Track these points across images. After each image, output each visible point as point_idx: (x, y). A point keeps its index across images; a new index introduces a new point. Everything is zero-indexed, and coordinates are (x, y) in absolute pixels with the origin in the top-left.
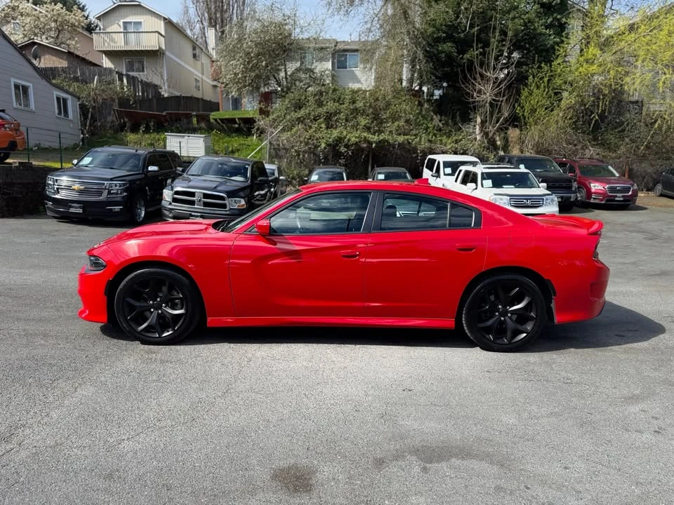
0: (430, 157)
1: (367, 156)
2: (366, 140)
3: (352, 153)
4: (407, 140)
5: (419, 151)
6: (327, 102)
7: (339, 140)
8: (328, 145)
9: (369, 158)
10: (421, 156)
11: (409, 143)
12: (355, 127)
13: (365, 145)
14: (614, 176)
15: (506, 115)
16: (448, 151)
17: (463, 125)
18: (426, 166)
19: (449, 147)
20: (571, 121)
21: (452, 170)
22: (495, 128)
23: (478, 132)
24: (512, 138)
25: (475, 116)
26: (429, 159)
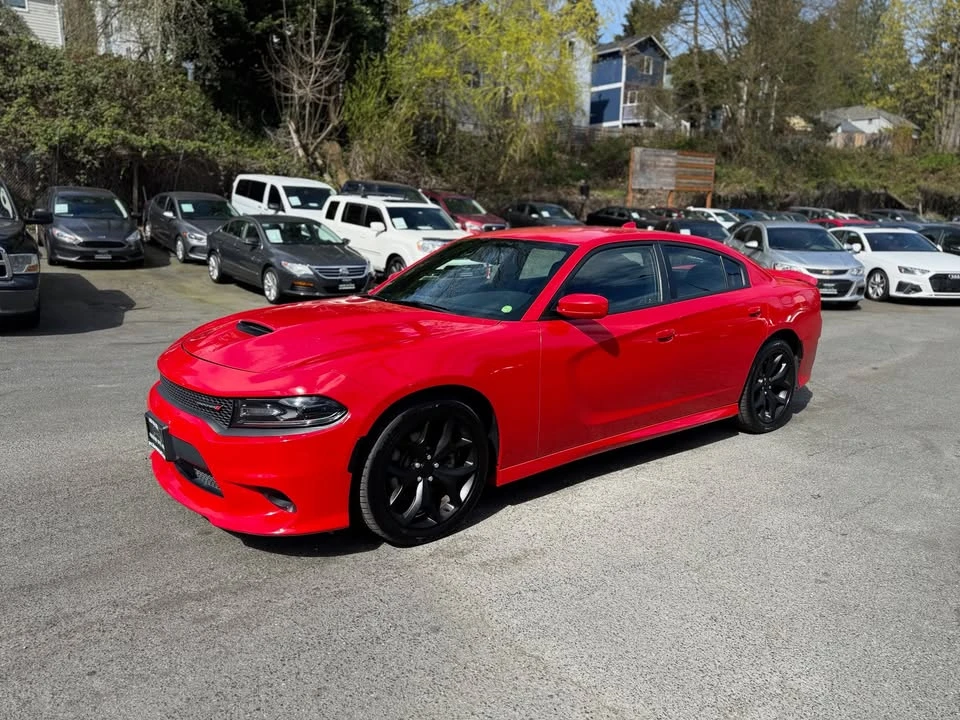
0: (241, 177)
1: (129, 170)
2: (125, 143)
3: (101, 164)
4: (199, 147)
5: (221, 168)
6: (23, 67)
7: (72, 140)
8: (52, 148)
9: (132, 175)
10: (225, 176)
11: (203, 153)
12: (97, 119)
13: (124, 152)
14: (480, 212)
15: (336, 122)
16: (265, 169)
17: (272, 131)
18: (238, 192)
19: (266, 163)
20: (411, 139)
21: (301, 200)
22: (319, 140)
23: (297, 144)
24: (332, 155)
25: (283, 119)
26: (241, 181)
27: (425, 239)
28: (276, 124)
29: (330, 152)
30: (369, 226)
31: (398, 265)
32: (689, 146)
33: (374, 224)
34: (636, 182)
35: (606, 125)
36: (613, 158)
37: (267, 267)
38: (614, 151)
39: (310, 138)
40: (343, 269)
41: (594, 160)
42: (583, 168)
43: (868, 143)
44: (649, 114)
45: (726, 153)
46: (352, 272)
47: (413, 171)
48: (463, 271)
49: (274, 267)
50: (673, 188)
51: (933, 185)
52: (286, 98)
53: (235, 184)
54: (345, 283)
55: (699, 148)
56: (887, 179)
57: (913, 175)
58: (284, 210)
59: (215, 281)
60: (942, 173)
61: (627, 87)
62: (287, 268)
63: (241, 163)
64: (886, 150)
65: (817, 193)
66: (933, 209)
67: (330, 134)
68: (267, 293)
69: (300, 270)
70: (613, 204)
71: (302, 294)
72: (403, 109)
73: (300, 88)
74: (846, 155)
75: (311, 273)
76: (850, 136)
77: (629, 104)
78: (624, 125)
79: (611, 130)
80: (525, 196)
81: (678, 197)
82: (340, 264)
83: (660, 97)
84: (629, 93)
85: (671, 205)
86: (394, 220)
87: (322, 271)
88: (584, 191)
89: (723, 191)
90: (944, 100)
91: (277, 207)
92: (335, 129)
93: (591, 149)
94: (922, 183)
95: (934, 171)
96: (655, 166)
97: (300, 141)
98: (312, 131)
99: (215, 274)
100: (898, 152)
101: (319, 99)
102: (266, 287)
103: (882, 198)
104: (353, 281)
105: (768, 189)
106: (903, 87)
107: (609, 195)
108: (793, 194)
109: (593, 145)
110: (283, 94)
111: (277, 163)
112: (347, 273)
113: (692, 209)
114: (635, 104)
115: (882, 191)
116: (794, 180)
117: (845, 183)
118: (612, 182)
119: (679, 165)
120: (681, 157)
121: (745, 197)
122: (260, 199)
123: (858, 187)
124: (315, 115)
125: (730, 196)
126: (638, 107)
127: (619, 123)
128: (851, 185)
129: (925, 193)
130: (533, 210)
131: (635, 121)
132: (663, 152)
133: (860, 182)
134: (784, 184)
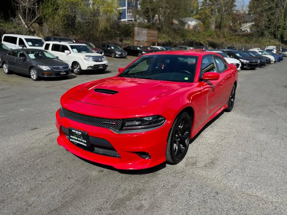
0: (5, 35)
14: (94, 47)
15: (39, 16)
16: (14, 33)
17: (13, 18)
18: (4, 40)
19: (13, 30)
20: (66, 22)
21: (32, 43)
22: (32, 22)
23: (24, 23)
24: (36, 28)
25: (17, 14)
26: (5, 37)
27: (86, 56)
28: (14, 16)
29: (35, 26)
30: (64, 52)
31: (76, 65)
32: (148, 27)
33: (66, 51)
34: (137, 38)
35: (122, 20)
36: (127, 31)
37: (32, 67)
38: (127, 28)
39: (29, 21)
40: (61, 67)
41: (121, 31)
42: (118, 33)
43: (193, 28)
44: (135, 18)
45: (159, 29)
46: (64, 68)
47: (66, 33)
48: (100, 66)
49: (35, 67)
50: (146, 40)
51: (210, 39)
52: (17, 6)
53: (3, 38)
54: (62, 72)
55: (151, 28)
56: (199, 38)
57: (205, 37)
58: (26, 47)
59: (6, 74)
60: (212, 36)
61: (128, 9)
62: (40, 67)
63: (4, 30)
64: (198, 30)
65: (183, 42)
66: (211, 46)
67: (37, 20)
68: (32, 77)
69: (45, 68)
70: (130, 45)
71: (46, 76)
72: (61, 12)
73: (24, 3)
74: (189, 31)
75: (50, 69)
76: (189, 26)
77: (129, 14)
78: (128, 20)
79: (125, 22)
80: (104, 42)
81: (147, 43)
82: (60, 65)
83: (138, 12)
84: (129, 10)
85: (146, 45)
86: (73, 49)
87: (54, 68)
88: (121, 41)
89: (160, 41)
90: (211, 16)
91: (23, 46)
92: (38, 18)
93: (120, 28)
94: (207, 39)
95: (210, 36)
96: (142, 33)
97: (25, 22)
98: (29, 19)
99: (6, 71)
100: (201, 30)
101: (31, 7)
102: (31, 75)
103: (199, 43)
104: (65, 71)
105: (171, 41)
106: (201, 12)
107: (128, 42)
108: (177, 42)
109: (120, 26)
110: (16, 5)
111: (18, 30)
112: (63, 68)
113: (152, 46)
114: (131, 14)
115: (199, 41)
116: (177, 38)
117: (190, 39)
118: (127, 38)
119: (148, 33)
120: (148, 31)
121: (165, 43)
122: (15, 43)
123: (193, 40)
124: (30, 13)
125: (162, 43)
126: (132, 15)
127: (126, 20)
128: (191, 40)
129: (208, 42)
130: (108, 47)
131: (131, 19)
132: (144, 29)
133: (194, 39)
134: (175, 39)
